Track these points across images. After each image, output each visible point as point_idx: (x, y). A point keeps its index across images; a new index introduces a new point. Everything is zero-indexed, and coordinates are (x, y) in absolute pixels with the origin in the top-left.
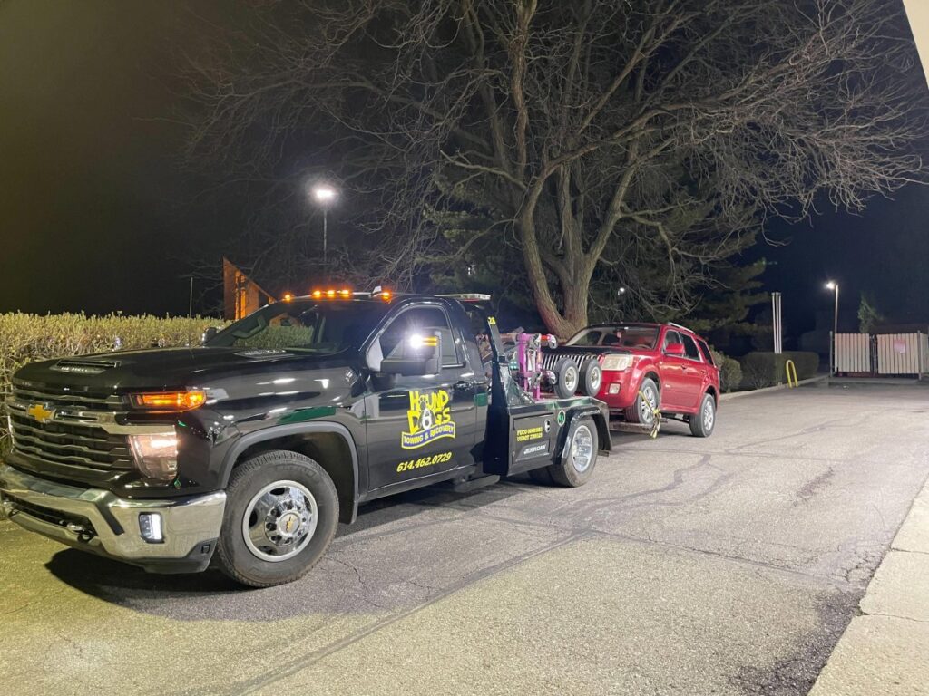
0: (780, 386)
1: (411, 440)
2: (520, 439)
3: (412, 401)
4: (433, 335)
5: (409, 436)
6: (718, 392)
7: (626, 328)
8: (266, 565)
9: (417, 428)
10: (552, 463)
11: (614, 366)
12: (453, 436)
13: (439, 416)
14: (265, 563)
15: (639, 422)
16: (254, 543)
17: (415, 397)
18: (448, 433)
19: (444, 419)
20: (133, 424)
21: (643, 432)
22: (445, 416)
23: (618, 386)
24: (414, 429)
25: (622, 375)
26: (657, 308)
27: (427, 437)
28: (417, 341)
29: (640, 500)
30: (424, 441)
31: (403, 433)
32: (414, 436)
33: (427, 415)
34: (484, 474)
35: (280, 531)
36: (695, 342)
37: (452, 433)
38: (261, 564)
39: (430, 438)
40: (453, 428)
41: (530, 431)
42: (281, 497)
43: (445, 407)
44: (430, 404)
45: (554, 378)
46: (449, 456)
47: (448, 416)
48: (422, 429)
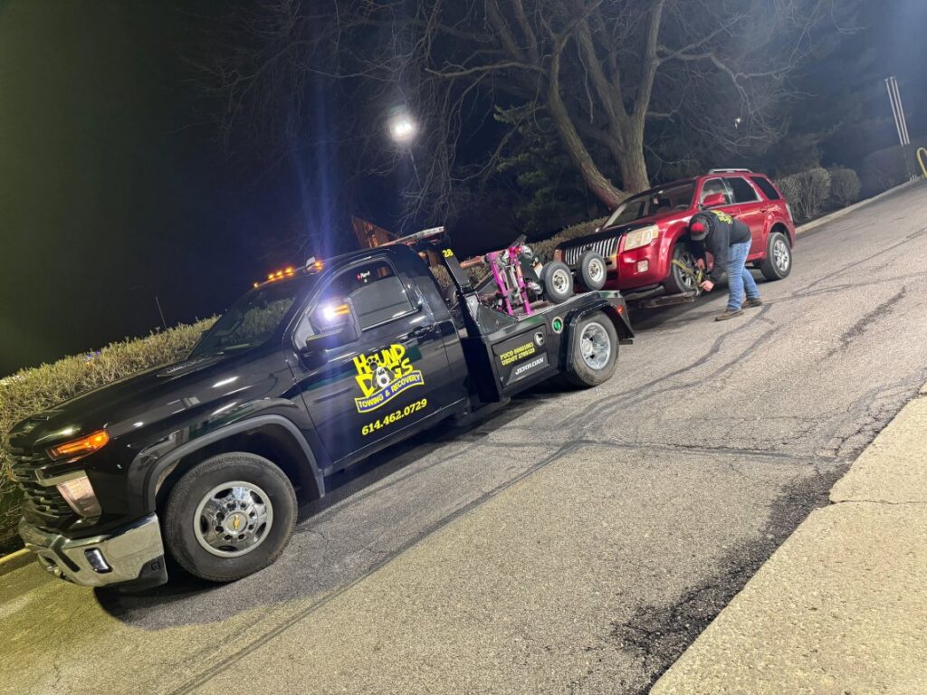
0: (914, 179)
1: (370, 401)
2: (504, 363)
3: (359, 366)
4: (343, 304)
5: (366, 400)
6: (790, 227)
7: (661, 192)
8: (231, 562)
9: (372, 389)
10: (558, 372)
11: (639, 242)
12: (423, 383)
13: (398, 370)
14: (229, 560)
15: (681, 292)
16: (211, 545)
17: (360, 361)
18: (414, 382)
19: (403, 371)
20: (54, 476)
21: (686, 301)
22: (404, 367)
23: (646, 262)
24: (368, 393)
25: (649, 250)
26: (738, 143)
27: (387, 393)
28: (330, 312)
29: (656, 387)
30: (385, 398)
31: (356, 399)
32: (371, 398)
33: (381, 373)
34: (483, 404)
35: (228, 531)
36: (748, 182)
37: (420, 381)
38: (224, 562)
39: (392, 394)
40: (420, 376)
41: (516, 351)
42: (224, 499)
43: (403, 359)
44: (383, 362)
45: (538, 287)
46: (424, 402)
47: (410, 367)
48: (379, 388)
